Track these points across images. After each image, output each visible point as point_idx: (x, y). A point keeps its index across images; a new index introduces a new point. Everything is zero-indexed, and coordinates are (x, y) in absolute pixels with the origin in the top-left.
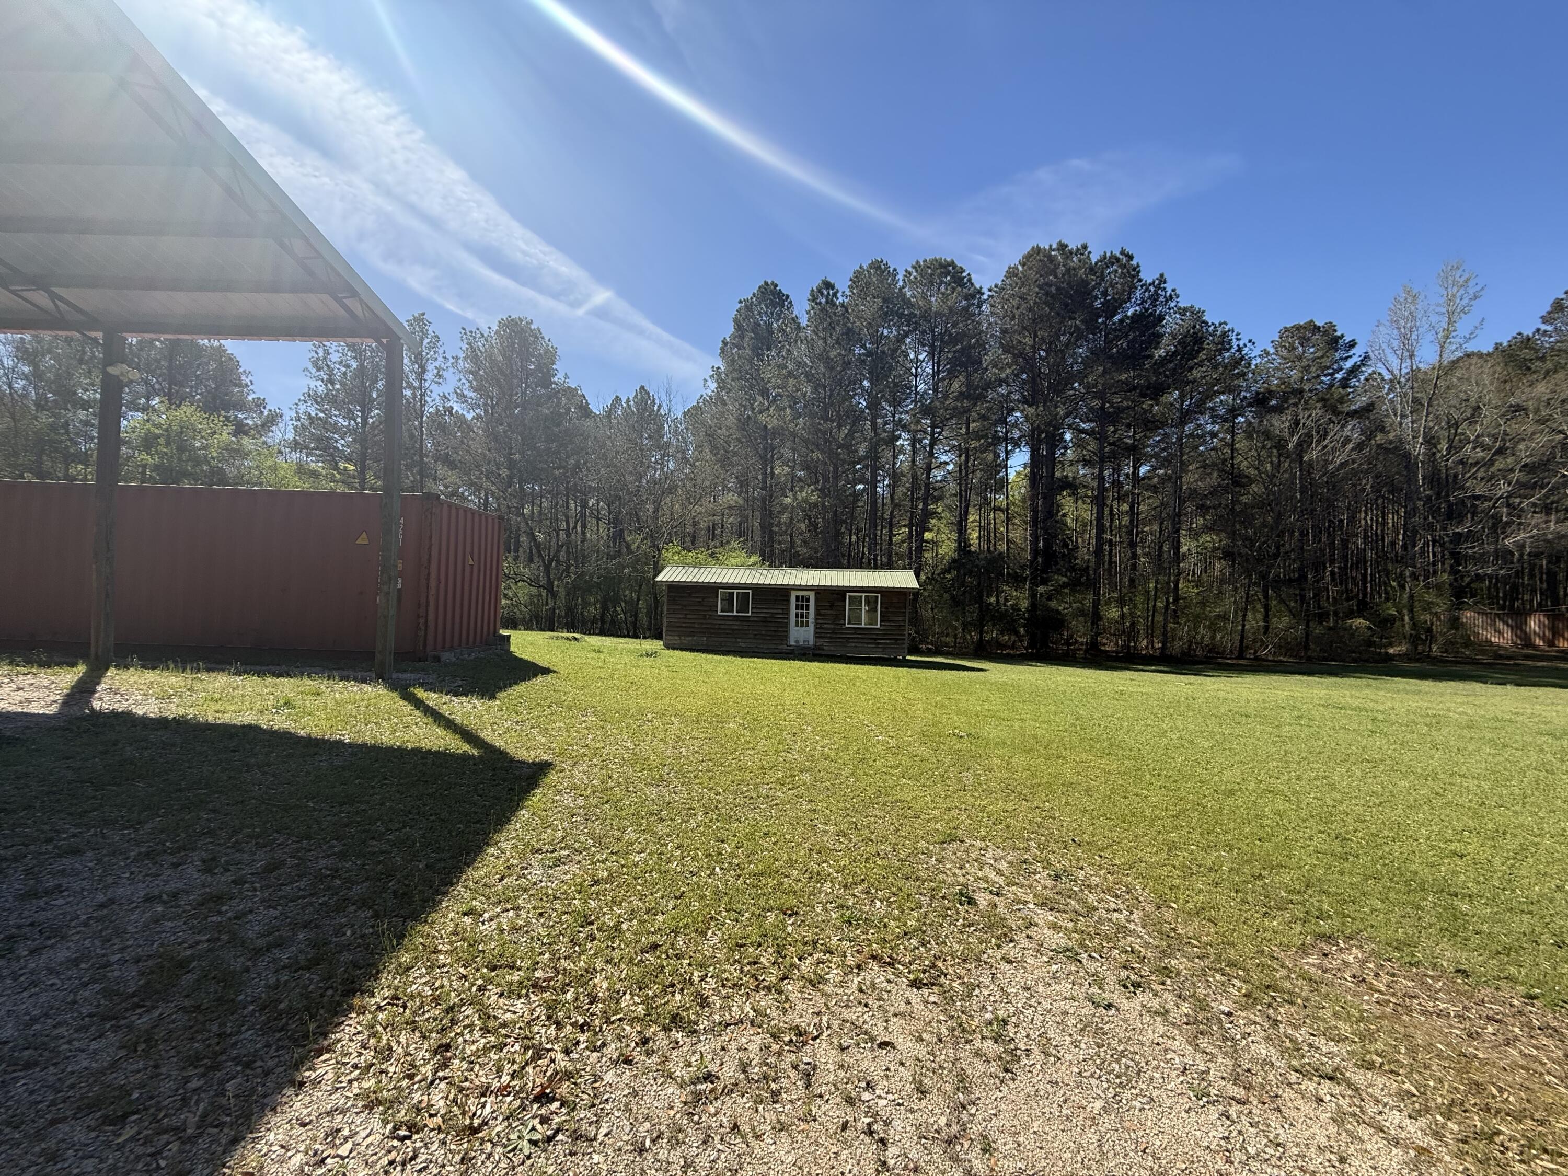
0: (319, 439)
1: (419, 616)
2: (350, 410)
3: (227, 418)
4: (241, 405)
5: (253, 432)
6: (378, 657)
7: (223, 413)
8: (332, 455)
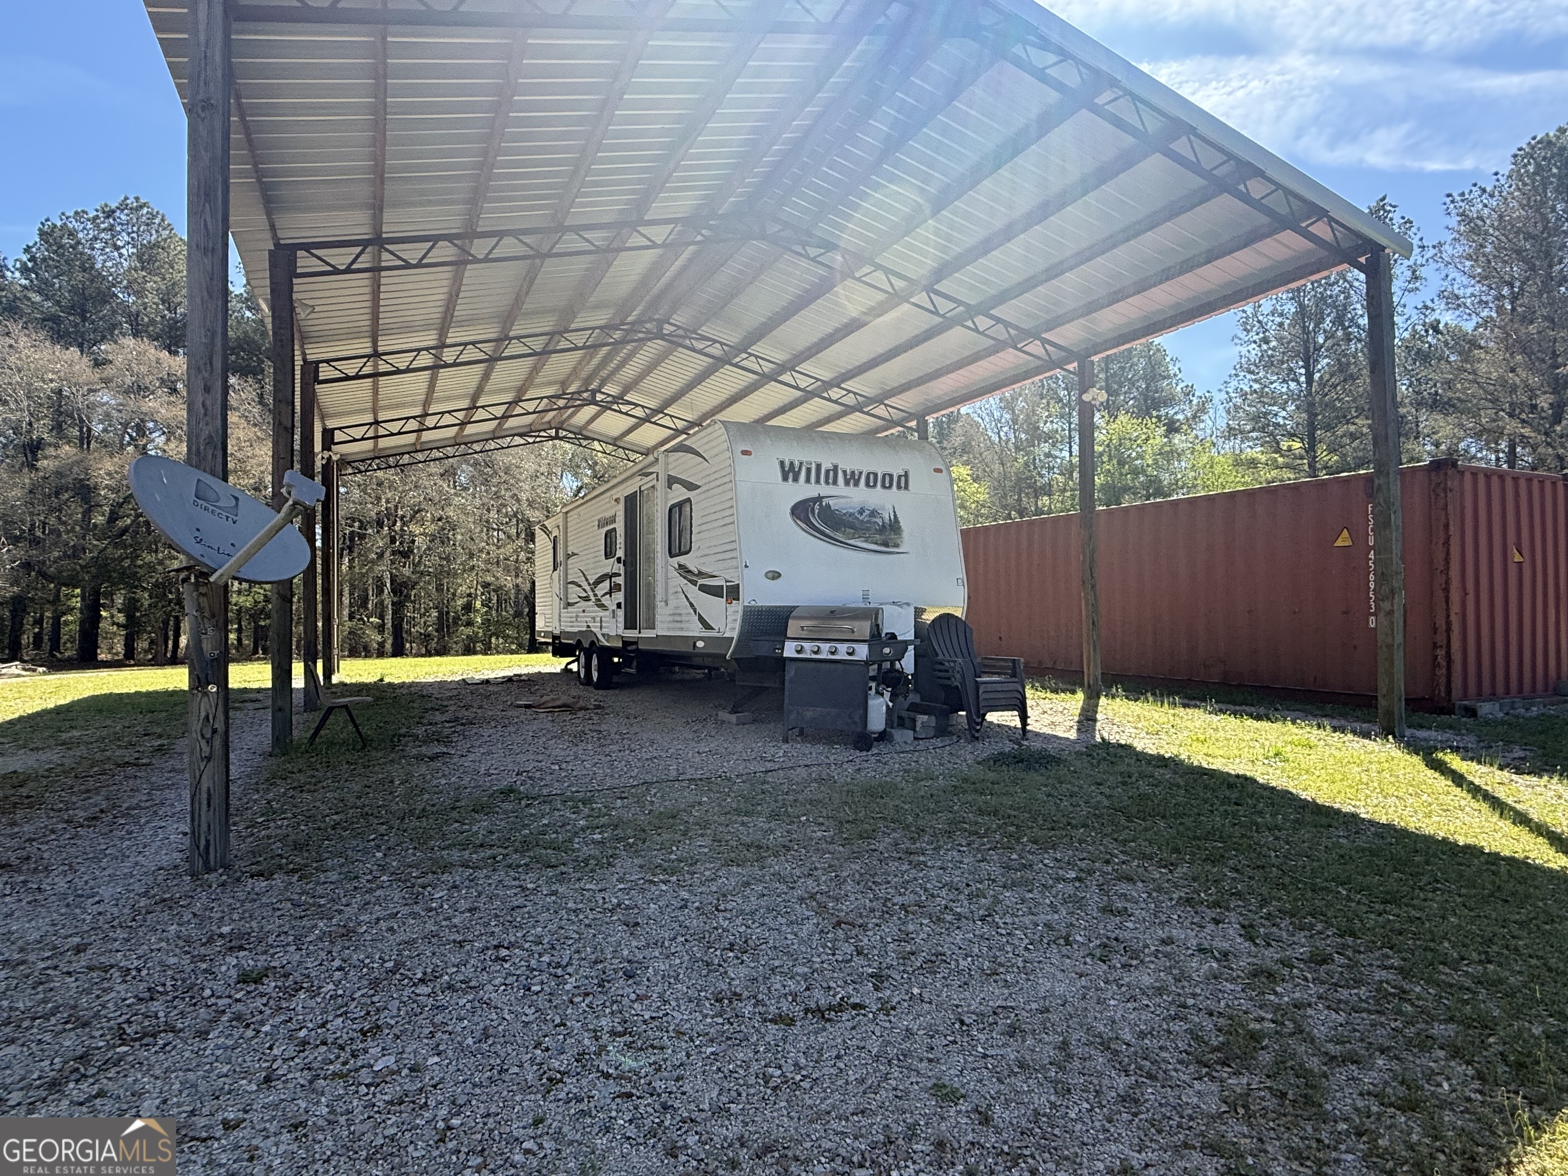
0: (1255, 418)
1: (1435, 646)
2: (1291, 370)
3: (1159, 418)
4: (1169, 401)
5: (1185, 427)
6: (1382, 702)
7: (1155, 413)
8: (1271, 434)
